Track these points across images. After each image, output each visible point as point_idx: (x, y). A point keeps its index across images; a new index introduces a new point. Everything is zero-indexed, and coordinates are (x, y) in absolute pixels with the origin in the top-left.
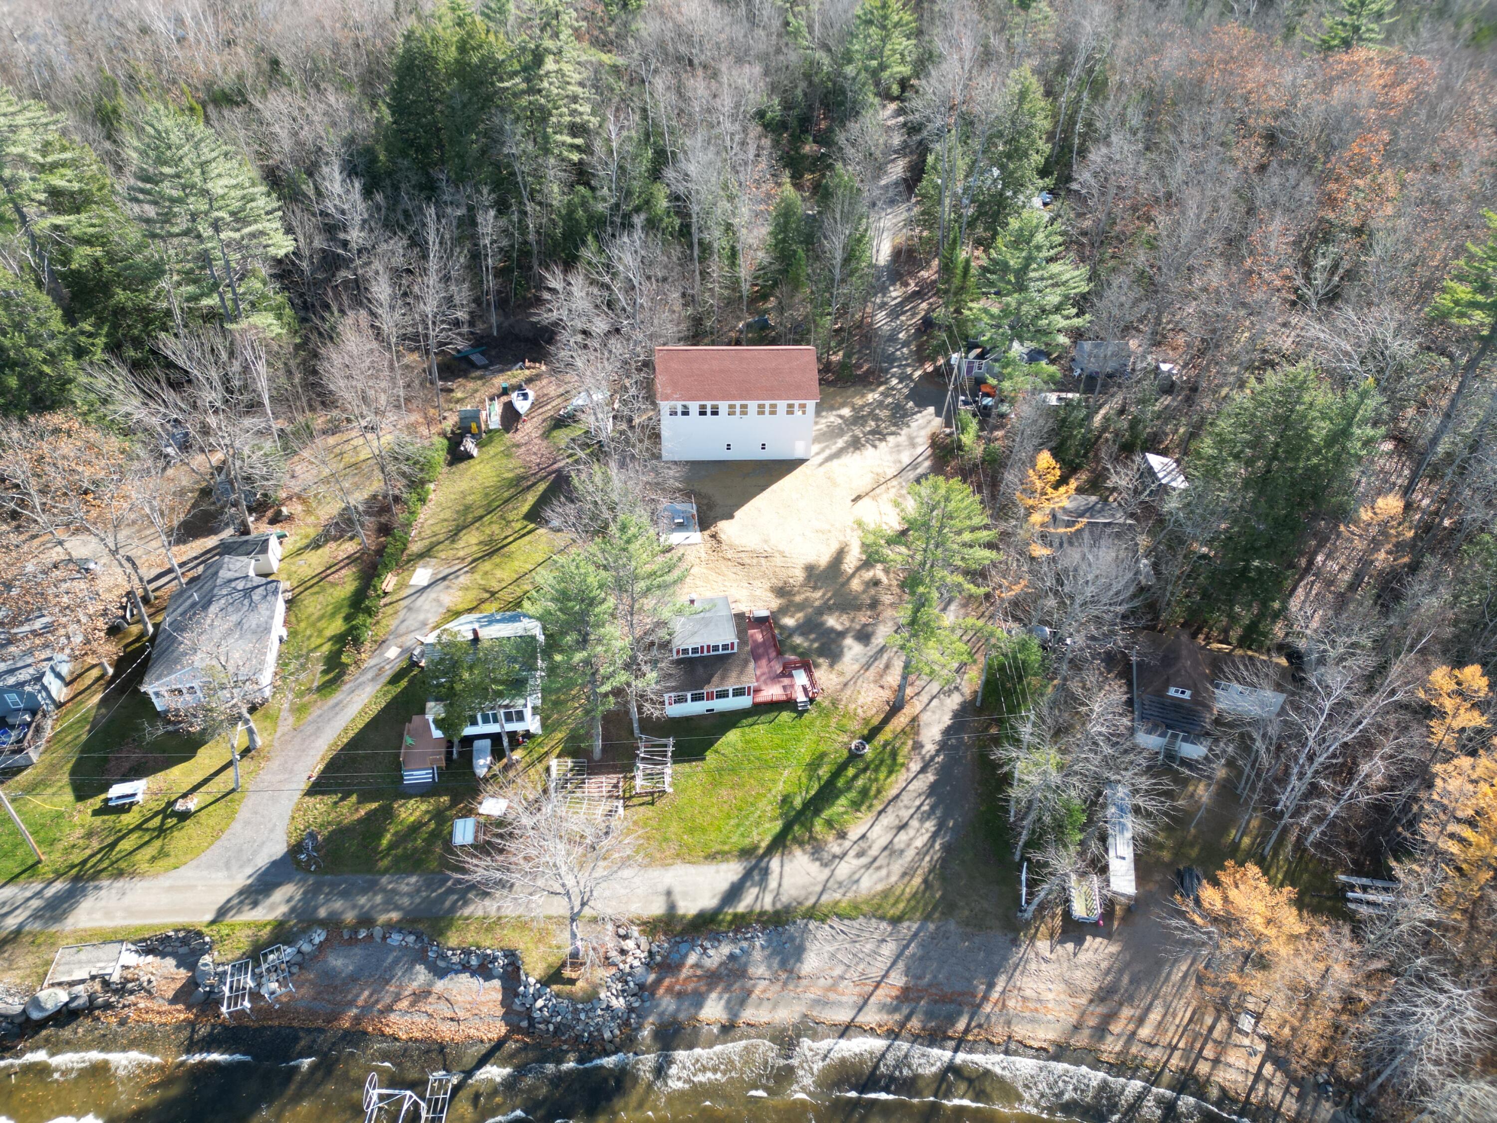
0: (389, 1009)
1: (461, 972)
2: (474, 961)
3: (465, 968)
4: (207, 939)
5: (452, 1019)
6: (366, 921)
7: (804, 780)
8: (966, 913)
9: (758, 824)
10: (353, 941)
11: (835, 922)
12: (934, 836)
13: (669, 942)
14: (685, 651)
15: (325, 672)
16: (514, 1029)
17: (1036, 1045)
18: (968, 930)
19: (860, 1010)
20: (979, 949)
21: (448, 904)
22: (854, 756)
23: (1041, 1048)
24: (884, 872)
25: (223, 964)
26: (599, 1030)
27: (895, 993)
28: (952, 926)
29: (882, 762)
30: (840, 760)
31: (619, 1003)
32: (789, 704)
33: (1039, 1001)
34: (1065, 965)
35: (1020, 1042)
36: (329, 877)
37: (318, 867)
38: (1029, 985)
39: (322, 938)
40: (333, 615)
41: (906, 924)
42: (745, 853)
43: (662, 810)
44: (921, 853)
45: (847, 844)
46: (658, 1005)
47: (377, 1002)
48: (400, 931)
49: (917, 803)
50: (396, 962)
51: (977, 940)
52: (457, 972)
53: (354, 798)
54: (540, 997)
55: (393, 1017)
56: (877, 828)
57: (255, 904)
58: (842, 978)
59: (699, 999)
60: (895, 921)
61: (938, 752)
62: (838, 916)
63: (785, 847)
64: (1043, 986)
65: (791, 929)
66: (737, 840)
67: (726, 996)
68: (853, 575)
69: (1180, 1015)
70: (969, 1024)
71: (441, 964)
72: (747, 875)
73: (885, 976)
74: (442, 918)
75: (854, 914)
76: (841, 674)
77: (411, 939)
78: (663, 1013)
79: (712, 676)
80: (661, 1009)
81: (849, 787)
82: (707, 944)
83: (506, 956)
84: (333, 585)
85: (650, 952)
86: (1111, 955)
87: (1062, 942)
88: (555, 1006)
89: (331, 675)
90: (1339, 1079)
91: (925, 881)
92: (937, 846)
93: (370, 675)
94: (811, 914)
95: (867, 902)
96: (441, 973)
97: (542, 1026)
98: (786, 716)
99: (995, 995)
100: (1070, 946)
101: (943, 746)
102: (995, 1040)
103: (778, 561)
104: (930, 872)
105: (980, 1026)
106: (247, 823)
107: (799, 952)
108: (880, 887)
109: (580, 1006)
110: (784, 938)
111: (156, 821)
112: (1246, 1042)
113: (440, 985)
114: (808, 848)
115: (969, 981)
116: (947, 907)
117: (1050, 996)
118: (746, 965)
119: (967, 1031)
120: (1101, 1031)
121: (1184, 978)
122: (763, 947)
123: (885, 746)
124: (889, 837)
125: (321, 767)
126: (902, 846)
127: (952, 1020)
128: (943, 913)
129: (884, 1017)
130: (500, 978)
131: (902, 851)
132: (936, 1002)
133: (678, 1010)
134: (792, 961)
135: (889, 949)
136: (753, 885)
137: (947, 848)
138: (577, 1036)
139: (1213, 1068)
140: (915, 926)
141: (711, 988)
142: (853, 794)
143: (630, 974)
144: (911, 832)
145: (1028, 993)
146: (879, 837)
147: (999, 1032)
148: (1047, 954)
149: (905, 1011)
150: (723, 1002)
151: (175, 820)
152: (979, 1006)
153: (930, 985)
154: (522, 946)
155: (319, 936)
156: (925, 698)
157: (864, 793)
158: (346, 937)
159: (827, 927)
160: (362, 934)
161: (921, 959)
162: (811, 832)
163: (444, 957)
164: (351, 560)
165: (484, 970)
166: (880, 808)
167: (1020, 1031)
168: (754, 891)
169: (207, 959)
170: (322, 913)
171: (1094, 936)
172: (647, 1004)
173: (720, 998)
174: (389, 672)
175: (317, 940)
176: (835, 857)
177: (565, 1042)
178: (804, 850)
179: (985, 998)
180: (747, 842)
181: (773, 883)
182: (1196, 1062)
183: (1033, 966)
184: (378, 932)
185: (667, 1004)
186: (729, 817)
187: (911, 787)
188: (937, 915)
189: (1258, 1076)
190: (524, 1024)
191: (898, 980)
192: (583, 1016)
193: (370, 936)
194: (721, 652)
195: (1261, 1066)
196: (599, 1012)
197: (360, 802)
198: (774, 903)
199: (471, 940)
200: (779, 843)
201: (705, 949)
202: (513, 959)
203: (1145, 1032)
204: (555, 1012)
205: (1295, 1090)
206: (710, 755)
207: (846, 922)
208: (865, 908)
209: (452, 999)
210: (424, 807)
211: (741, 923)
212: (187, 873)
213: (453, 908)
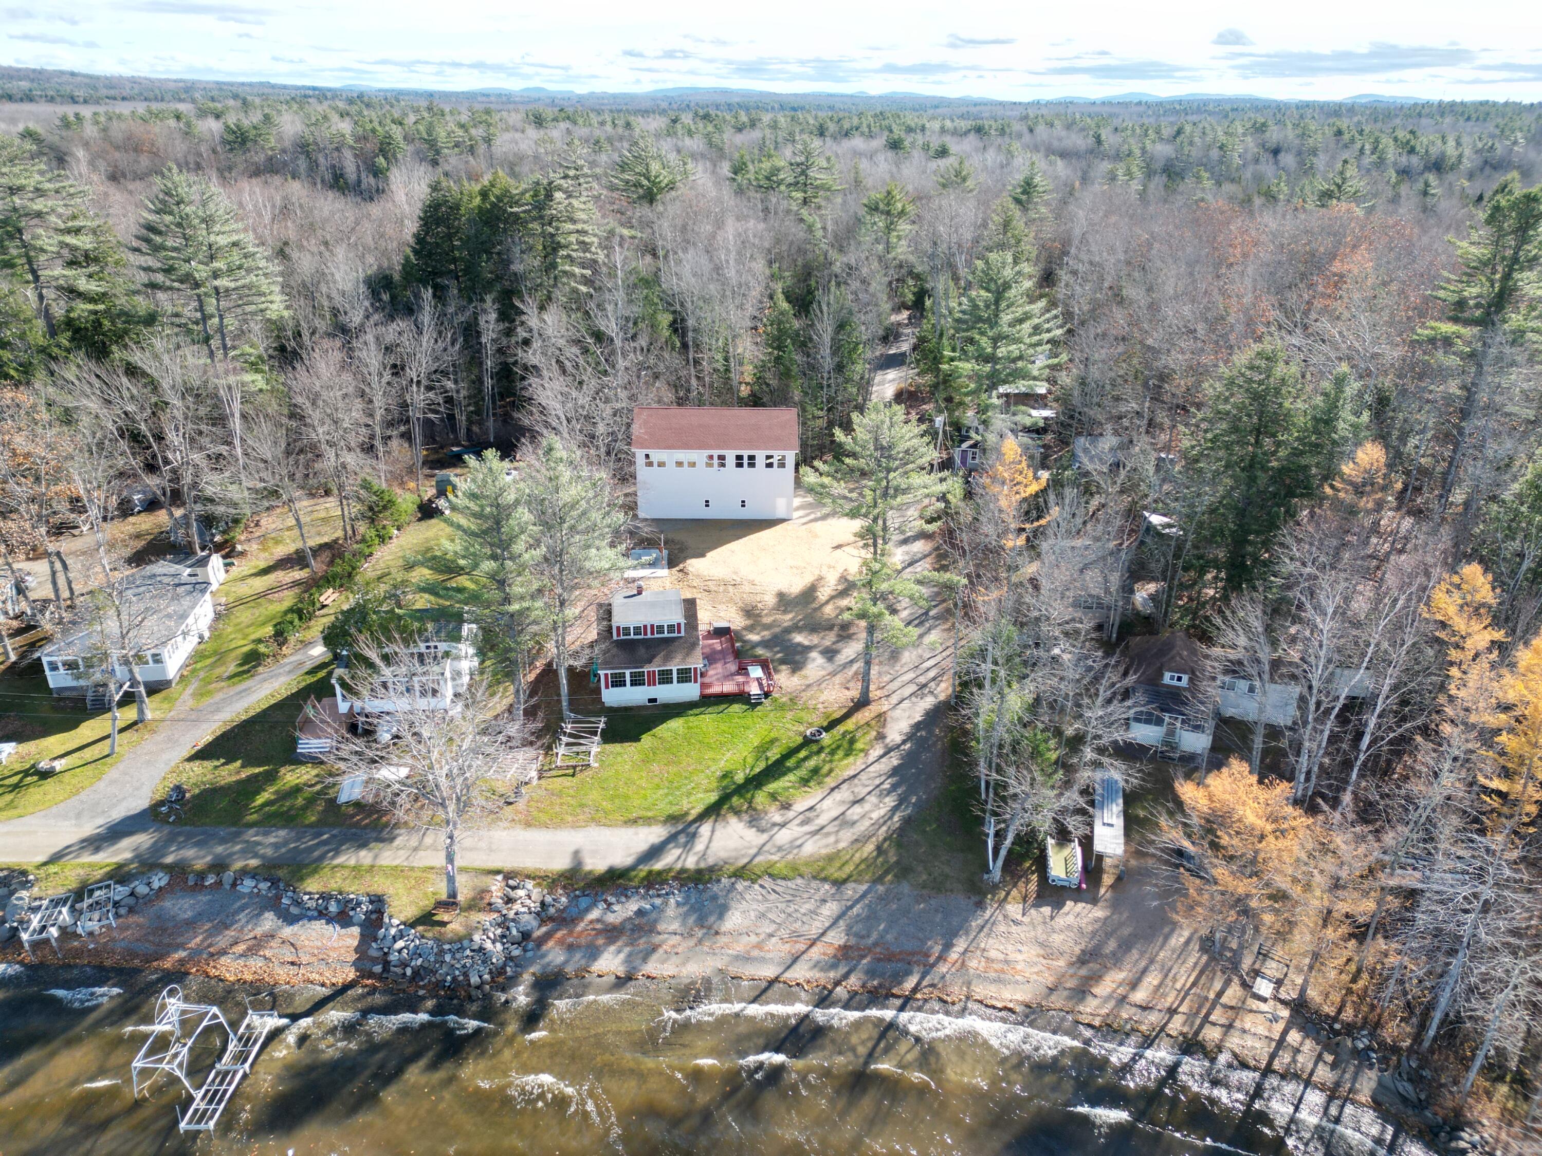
0: (223, 952)
1: (315, 919)
2: (333, 908)
3: (322, 914)
4: (31, 877)
5: (293, 963)
6: (219, 867)
7: (750, 760)
8: (924, 877)
9: (689, 794)
10: (199, 886)
11: (767, 882)
12: (894, 809)
13: (568, 895)
14: (626, 630)
15: (241, 665)
16: (364, 973)
17: (999, 1005)
18: (925, 892)
19: (789, 967)
20: (937, 911)
21: (316, 854)
22: (807, 741)
23: (1006, 1008)
24: (832, 839)
25: (41, 899)
26: (466, 975)
27: (831, 951)
28: (905, 888)
29: (838, 747)
30: (792, 745)
31: (496, 950)
32: (741, 697)
33: (1007, 962)
34: (1040, 929)
35: (981, 1002)
36: (188, 828)
37: (179, 818)
38: (994, 947)
39: (163, 883)
40: (264, 624)
41: (850, 885)
42: (672, 819)
43: (582, 782)
44: (878, 824)
45: (791, 814)
46: (543, 956)
47: (210, 946)
48: (253, 877)
49: (877, 782)
50: (242, 909)
51: (933, 902)
52: (311, 919)
53: (238, 763)
54: (402, 937)
55: (223, 960)
56: (827, 803)
57: (97, 850)
58: (771, 935)
59: (594, 953)
60: (839, 883)
61: (904, 742)
62: (770, 875)
63: (718, 815)
64: (1010, 947)
65: (715, 888)
66: (666, 808)
67: (627, 950)
68: (827, 602)
69: (1182, 981)
70: (918, 984)
71: (294, 910)
72: (672, 838)
73: (823, 934)
74: (306, 866)
75: (791, 874)
76: (805, 677)
77: (264, 886)
78: (548, 964)
79: (654, 657)
80: (547, 960)
81: (798, 766)
82: (611, 899)
83: (371, 902)
84: (271, 601)
85: (543, 904)
86: (1097, 920)
87: (1037, 904)
88: (417, 947)
89: (246, 668)
90: (1382, 1044)
91: (879, 848)
92: (896, 818)
93: (287, 669)
94: (739, 873)
95: (807, 864)
96: (290, 919)
97: (399, 970)
98: (736, 708)
99: (954, 955)
100: (1046, 910)
101: (909, 737)
102: (949, 999)
103: (747, 588)
104: (885, 840)
105: (933, 985)
106: (113, 782)
107: (722, 911)
108: (824, 851)
109: (447, 947)
110: (705, 896)
111: (15, 779)
112: (1263, 1007)
113: (288, 931)
114: (746, 817)
115: (923, 942)
116: (903, 871)
117: (1020, 957)
118: (656, 921)
119: (915, 990)
120: (1082, 992)
121: (1188, 942)
122: (678, 904)
123: (844, 735)
124: (842, 809)
125: (210, 738)
126: (855, 818)
127: (898, 978)
128: (895, 876)
129: (816, 974)
130: (360, 925)
131: (854, 823)
132: (879, 960)
133: (566, 962)
134: (712, 919)
135: (831, 909)
136: (676, 847)
137: (907, 822)
138: (438, 982)
139: (1225, 1034)
140: (864, 887)
141: (611, 940)
142: (803, 772)
143: (513, 920)
144: (867, 806)
145: (993, 954)
146: (829, 809)
147: (956, 991)
148: (1019, 917)
149: (842, 970)
150: (622, 956)
151: (35, 778)
152: (933, 966)
153: (876, 944)
154: (391, 891)
155: (159, 880)
156: (894, 699)
157: (815, 771)
158: (191, 883)
159: (756, 887)
160: (210, 880)
161: (868, 918)
162: (750, 803)
163: (298, 903)
164: (296, 584)
165: (343, 919)
166: (833, 785)
167: (980, 990)
168: (676, 852)
169: (24, 894)
170: (169, 860)
171: (1076, 901)
172: (530, 954)
173: (619, 952)
174: (309, 665)
175: (156, 885)
176: (774, 825)
177: (422, 988)
178: (740, 820)
179: (941, 958)
180: (674, 810)
181: (699, 846)
182: (1201, 1027)
183: (1002, 928)
184: (228, 876)
185: (554, 955)
186: (658, 787)
187: (871, 769)
188: (889, 877)
189: (1281, 1042)
190: (378, 969)
191: (837, 938)
192: (448, 958)
193: (219, 883)
194: (666, 635)
195: (1285, 1033)
196: (468, 952)
197: (243, 766)
198: (698, 862)
199: (334, 886)
200: (713, 811)
201: (609, 905)
202: (378, 902)
203: (1140, 996)
204: (416, 953)
205: (1329, 1058)
206: (646, 739)
207: (779, 882)
208: (803, 869)
209: (298, 944)
210: (314, 772)
211: (654, 881)
212: (31, 822)
213: (322, 858)
